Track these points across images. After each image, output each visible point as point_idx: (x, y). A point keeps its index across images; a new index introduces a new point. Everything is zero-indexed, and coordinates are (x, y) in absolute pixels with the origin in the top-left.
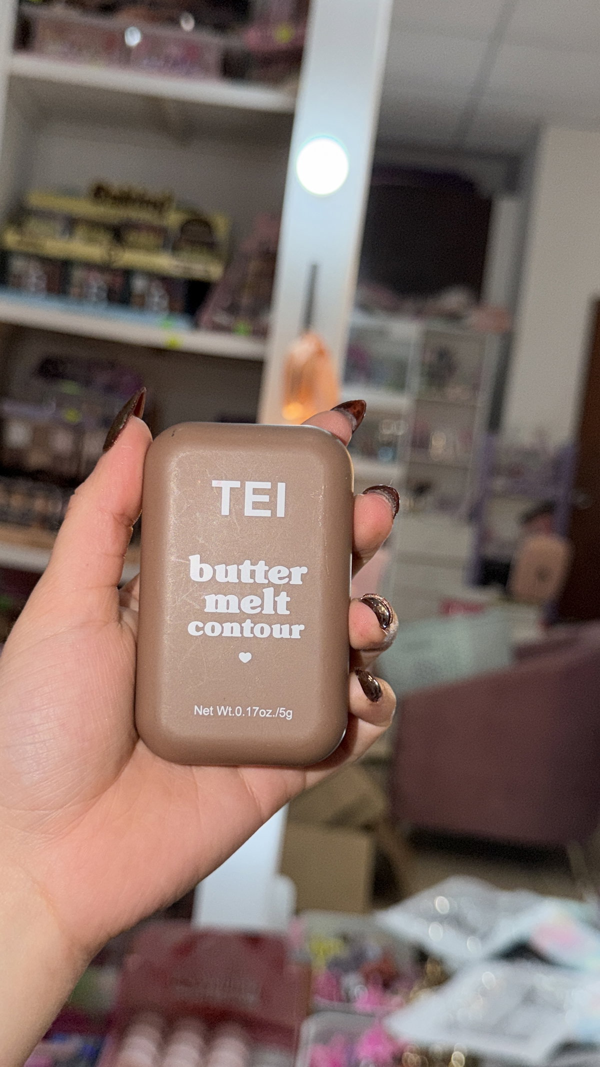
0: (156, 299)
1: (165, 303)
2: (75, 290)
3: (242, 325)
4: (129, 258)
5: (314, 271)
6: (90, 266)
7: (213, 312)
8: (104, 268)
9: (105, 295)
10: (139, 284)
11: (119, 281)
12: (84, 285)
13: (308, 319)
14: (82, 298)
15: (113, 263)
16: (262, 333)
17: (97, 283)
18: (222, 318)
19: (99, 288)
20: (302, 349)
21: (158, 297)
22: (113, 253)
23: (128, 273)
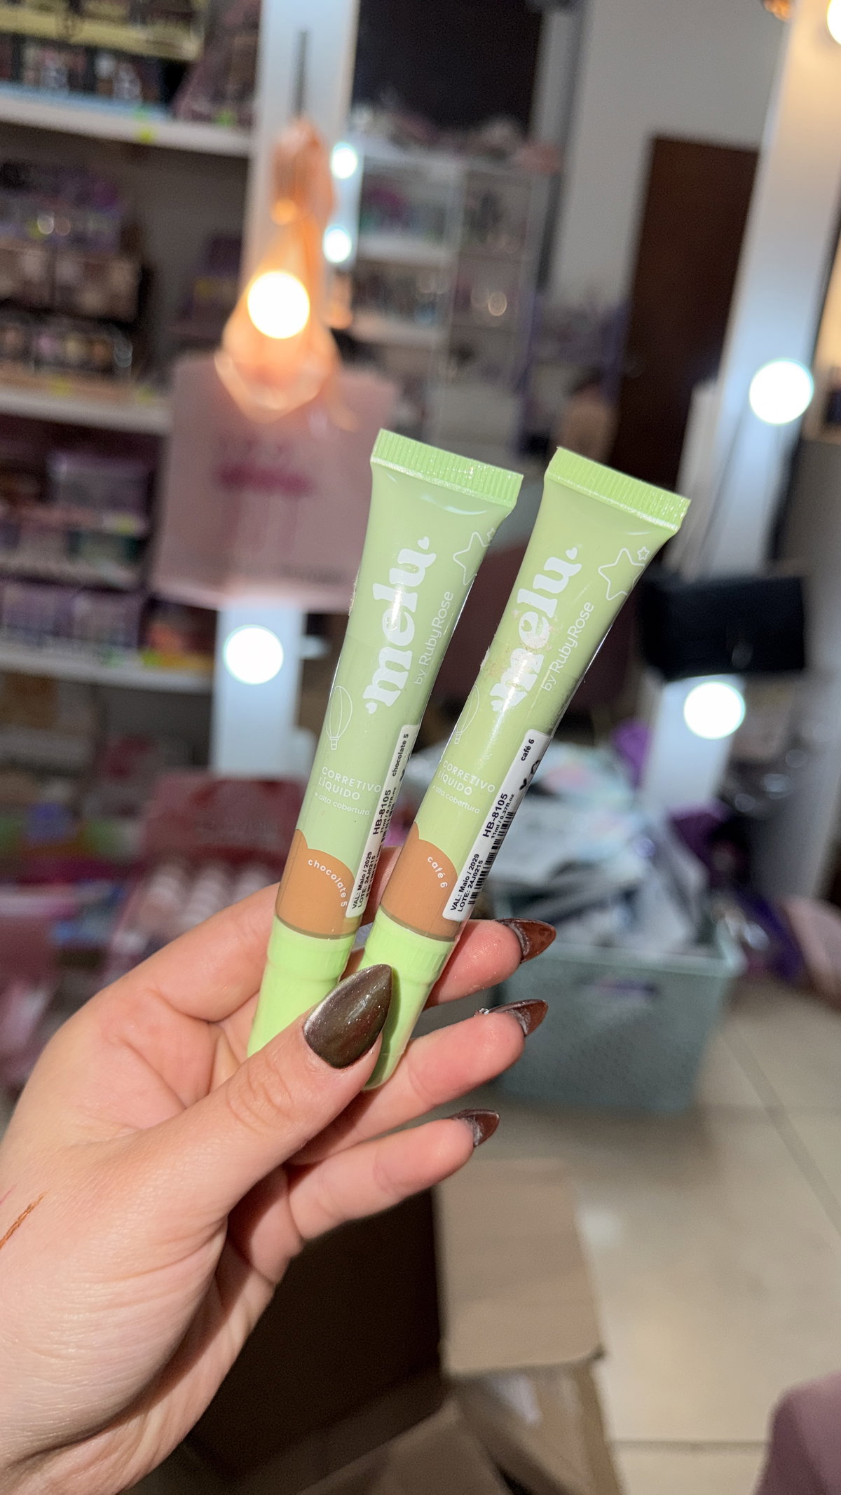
0: (127, 85)
1: (137, 90)
2: (29, 74)
3: (227, 113)
4: (90, 32)
5: (303, 40)
6: (45, 42)
7: (192, 98)
8: (59, 44)
9: (64, 80)
10: (105, 66)
11: (80, 62)
12: (39, 67)
13: (299, 101)
14: (38, 84)
15: (72, 36)
16: (246, 122)
17: (54, 63)
18: (202, 105)
19: (58, 71)
20: (291, 137)
21: (127, 82)
22: (69, 23)
23: (91, 52)
